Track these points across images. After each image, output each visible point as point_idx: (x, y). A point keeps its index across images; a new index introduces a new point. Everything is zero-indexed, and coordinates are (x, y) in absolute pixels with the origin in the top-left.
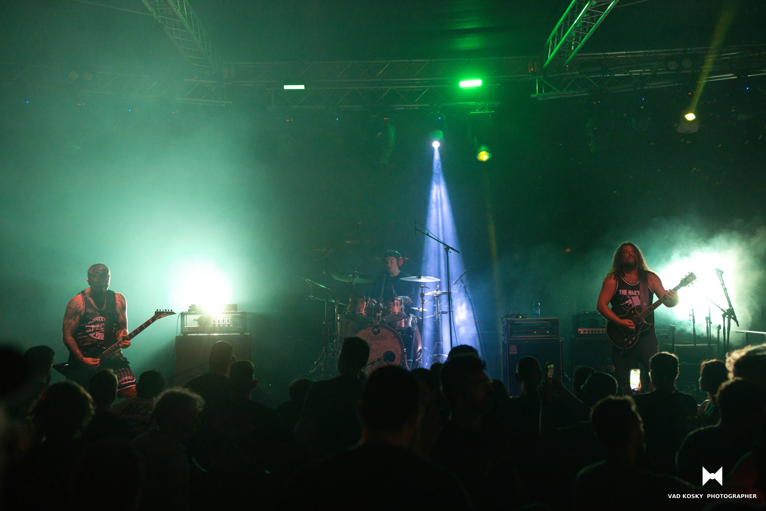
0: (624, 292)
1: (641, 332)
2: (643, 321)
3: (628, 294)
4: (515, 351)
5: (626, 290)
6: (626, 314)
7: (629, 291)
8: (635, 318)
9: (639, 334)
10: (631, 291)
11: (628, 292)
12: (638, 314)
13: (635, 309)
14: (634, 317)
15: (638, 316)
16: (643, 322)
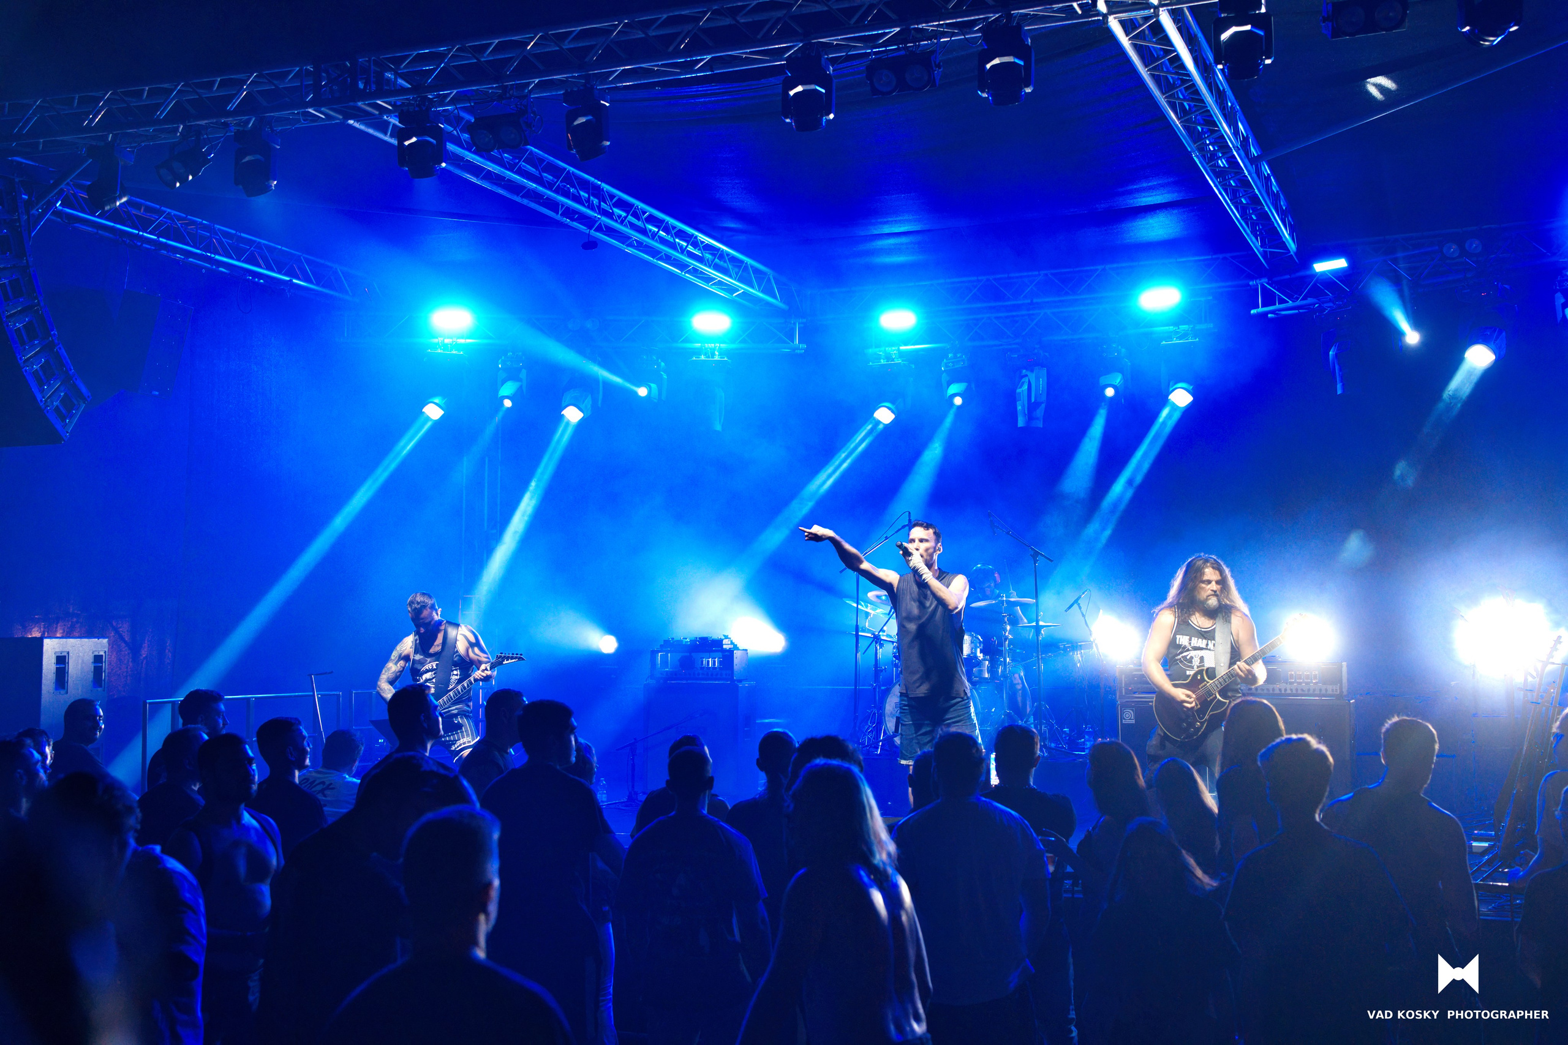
0: (1183, 640)
1: (1211, 713)
2: (1216, 695)
3: (1190, 644)
4: (1133, 718)
5: (1188, 637)
6: (1187, 681)
7: (1193, 638)
8: (1202, 688)
9: (1206, 717)
10: (1196, 639)
11: (1190, 640)
12: (1208, 682)
13: (1204, 672)
14: (1200, 687)
15: (1208, 685)
16: (1216, 697)
